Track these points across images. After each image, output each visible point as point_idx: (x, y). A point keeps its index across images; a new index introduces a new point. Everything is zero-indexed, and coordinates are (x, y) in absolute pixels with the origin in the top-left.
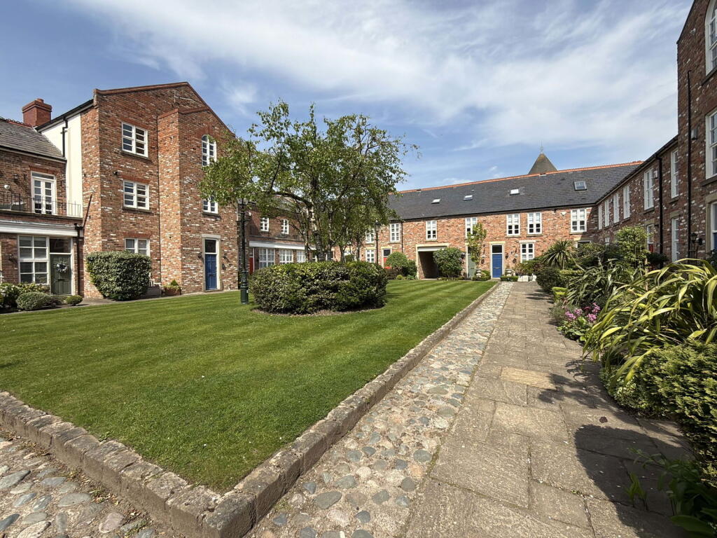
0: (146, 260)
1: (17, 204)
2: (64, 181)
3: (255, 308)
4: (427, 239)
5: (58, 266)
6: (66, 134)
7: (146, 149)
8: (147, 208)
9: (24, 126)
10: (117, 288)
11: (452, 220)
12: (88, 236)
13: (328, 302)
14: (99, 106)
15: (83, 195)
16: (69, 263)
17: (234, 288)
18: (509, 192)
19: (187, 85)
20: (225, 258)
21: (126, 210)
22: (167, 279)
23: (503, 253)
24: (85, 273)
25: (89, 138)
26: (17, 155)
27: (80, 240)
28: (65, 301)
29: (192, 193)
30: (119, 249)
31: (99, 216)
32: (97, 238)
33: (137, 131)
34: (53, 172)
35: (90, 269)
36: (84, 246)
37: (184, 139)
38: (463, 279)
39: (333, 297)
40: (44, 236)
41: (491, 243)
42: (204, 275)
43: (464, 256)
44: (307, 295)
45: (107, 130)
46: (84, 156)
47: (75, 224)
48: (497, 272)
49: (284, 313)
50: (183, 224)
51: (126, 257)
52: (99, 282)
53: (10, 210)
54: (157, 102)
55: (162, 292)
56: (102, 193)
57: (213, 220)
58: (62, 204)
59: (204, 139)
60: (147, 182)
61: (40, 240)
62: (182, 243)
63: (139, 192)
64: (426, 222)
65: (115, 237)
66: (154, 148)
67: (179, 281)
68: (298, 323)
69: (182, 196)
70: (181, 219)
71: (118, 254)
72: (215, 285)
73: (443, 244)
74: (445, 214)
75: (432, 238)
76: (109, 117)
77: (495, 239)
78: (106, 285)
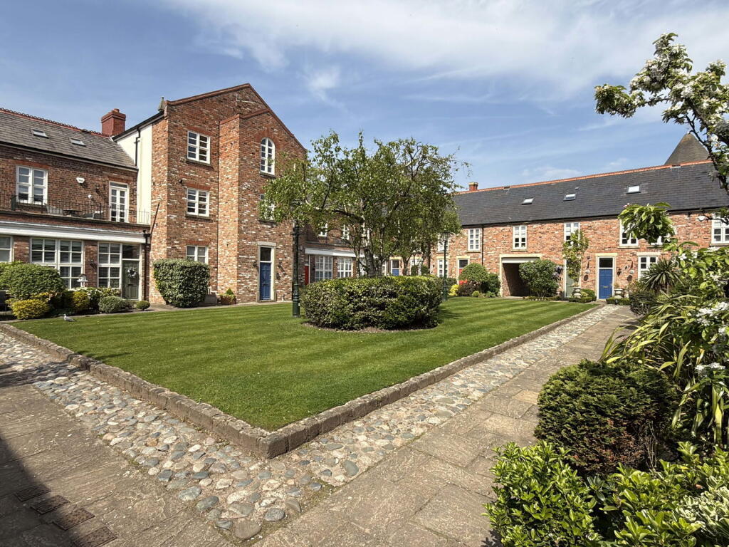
0: (205, 269)
1: (99, 212)
2: (136, 190)
3: (306, 322)
4: (514, 248)
5: (129, 271)
6: (139, 144)
7: (208, 155)
8: (207, 215)
9: (103, 136)
10: (180, 295)
11: (547, 226)
12: (154, 243)
13: (375, 319)
14: (169, 116)
15: (152, 203)
16: (137, 270)
17: (287, 299)
18: (626, 191)
19: (249, 87)
20: (279, 266)
21: (188, 217)
22: (223, 287)
23: (614, 268)
24: (151, 279)
25: (159, 148)
26: (99, 167)
27: (148, 247)
28: (135, 306)
29: (250, 199)
30: (181, 256)
31: (165, 224)
32: (163, 245)
33: (202, 138)
34: (127, 181)
35: (156, 275)
36: (151, 252)
37: (244, 144)
38: (558, 299)
39: (380, 315)
40: (118, 243)
41: (597, 254)
42: (258, 284)
43: (562, 270)
44: (354, 311)
45: (174, 140)
46: (154, 165)
47: (144, 231)
48: (605, 291)
49: (332, 328)
50: (240, 231)
51: (188, 265)
52: (163, 289)
53: (92, 219)
54: (220, 107)
55: (218, 301)
56: (169, 201)
57: (269, 227)
58: (133, 212)
59: (264, 142)
60: (208, 189)
61: (115, 247)
62: (238, 251)
63: (200, 199)
64: (514, 228)
65: (178, 244)
66: (216, 154)
67: (234, 290)
68: (342, 337)
69: (240, 202)
70: (239, 227)
71: (181, 262)
72: (269, 295)
73: (534, 255)
74: (537, 218)
75: (520, 247)
76: (177, 126)
77: (603, 250)
78: (169, 292)
